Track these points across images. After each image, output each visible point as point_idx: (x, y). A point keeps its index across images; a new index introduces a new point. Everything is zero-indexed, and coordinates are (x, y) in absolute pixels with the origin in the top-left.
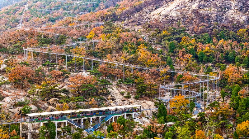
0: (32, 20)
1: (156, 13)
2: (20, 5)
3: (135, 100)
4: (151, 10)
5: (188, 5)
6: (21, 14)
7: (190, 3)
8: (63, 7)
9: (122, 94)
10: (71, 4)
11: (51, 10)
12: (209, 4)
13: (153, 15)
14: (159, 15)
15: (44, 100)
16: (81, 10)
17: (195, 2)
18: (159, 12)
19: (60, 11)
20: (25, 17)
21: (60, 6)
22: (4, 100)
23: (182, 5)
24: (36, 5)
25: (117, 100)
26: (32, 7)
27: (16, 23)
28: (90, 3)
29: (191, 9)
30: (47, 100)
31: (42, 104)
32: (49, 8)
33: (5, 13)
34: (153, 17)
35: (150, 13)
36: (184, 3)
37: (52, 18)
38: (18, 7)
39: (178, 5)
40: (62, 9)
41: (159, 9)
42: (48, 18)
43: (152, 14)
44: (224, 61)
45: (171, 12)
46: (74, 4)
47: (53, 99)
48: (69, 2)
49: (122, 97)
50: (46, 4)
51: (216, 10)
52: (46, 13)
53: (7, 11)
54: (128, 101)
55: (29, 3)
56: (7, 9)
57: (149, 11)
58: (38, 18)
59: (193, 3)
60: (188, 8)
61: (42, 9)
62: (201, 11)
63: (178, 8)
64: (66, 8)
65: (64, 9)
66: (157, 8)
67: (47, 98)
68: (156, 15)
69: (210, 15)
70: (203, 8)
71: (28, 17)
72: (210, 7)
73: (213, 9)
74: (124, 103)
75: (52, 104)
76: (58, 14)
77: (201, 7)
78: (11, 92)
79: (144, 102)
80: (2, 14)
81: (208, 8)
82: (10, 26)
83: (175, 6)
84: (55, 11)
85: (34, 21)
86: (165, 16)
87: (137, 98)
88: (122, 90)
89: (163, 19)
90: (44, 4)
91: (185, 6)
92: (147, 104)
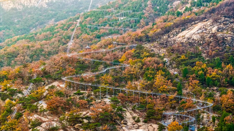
0: (81, 37)
1: (181, 36)
2: (73, 19)
3: (144, 123)
4: (178, 32)
5: (209, 28)
6: (73, 30)
7: (211, 27)
8: (109, 23)
9: (134, 118)
10: (116, 20)
11: (99, 26)
12: (227, 27)
13: (179, 38)
14: (183, 38)
15: (71, 125)
16: (124, 26)
17: (215, 25)
18: (184, 35)
19: (106, 27)
20: (75, 34)
21: (106, 22)
22: (41, 125)
23: (203, 28)
24: (87, 21)
25: (129, 124)
26: (83, 22)
27: (68, 40)
28: (133, 20)
29: (211, 32)
30: (73, 125)
31: (70, 128)
32: (97, 24)
33: (60, 28)
34: (178, 40)
35: (177, 35)
36: (206, 26)
37: (99, 35)
38: (71, 22)
39: (200, 29)
40: (108, 25)
41: (184, 31)
42: (95, 35)
43: (178, 36)
44: (228, 85)
45: (194, 35)
46: (118, 20)
47: (77, 125)
48: (114, 19)
49: (133, 121)
50: (95, 19)
51: (232, 33)
52: (95, 29)
53: (62, 26)
54: (138, 125)
55: (81, 18)
56: (62, 24)
57: (176, 33)
58: (86, 35)
59: (213, 26)
60: (208, 31)
61: (91, 25)
62: (219, 35)
63: (200, 31)
64: (112, 24)
65: (110, 25)
66: (183, 30)
67: (73, 124)
68: (181, 38)
69: (226, 38)
70: (222, 31)
71: (78, 34)
72: (227, 30)
73: (229, 32)
74: (134, 127)
75: (77, 129)
76: (104, 31)
77: (220, 30)
78: (48, 118)
79: (151, 125)
80: (58, 29)
81: (225, 31)
82: (62, 43)
83: (197, 29)
84: (102, 27)
85: (82, 38)
86: (189, 39)
87: (145, 122)
88: (135, 115)
89: (186, 41)
90: (93, 19)
91: (206, 29)
92: (153, 127)
